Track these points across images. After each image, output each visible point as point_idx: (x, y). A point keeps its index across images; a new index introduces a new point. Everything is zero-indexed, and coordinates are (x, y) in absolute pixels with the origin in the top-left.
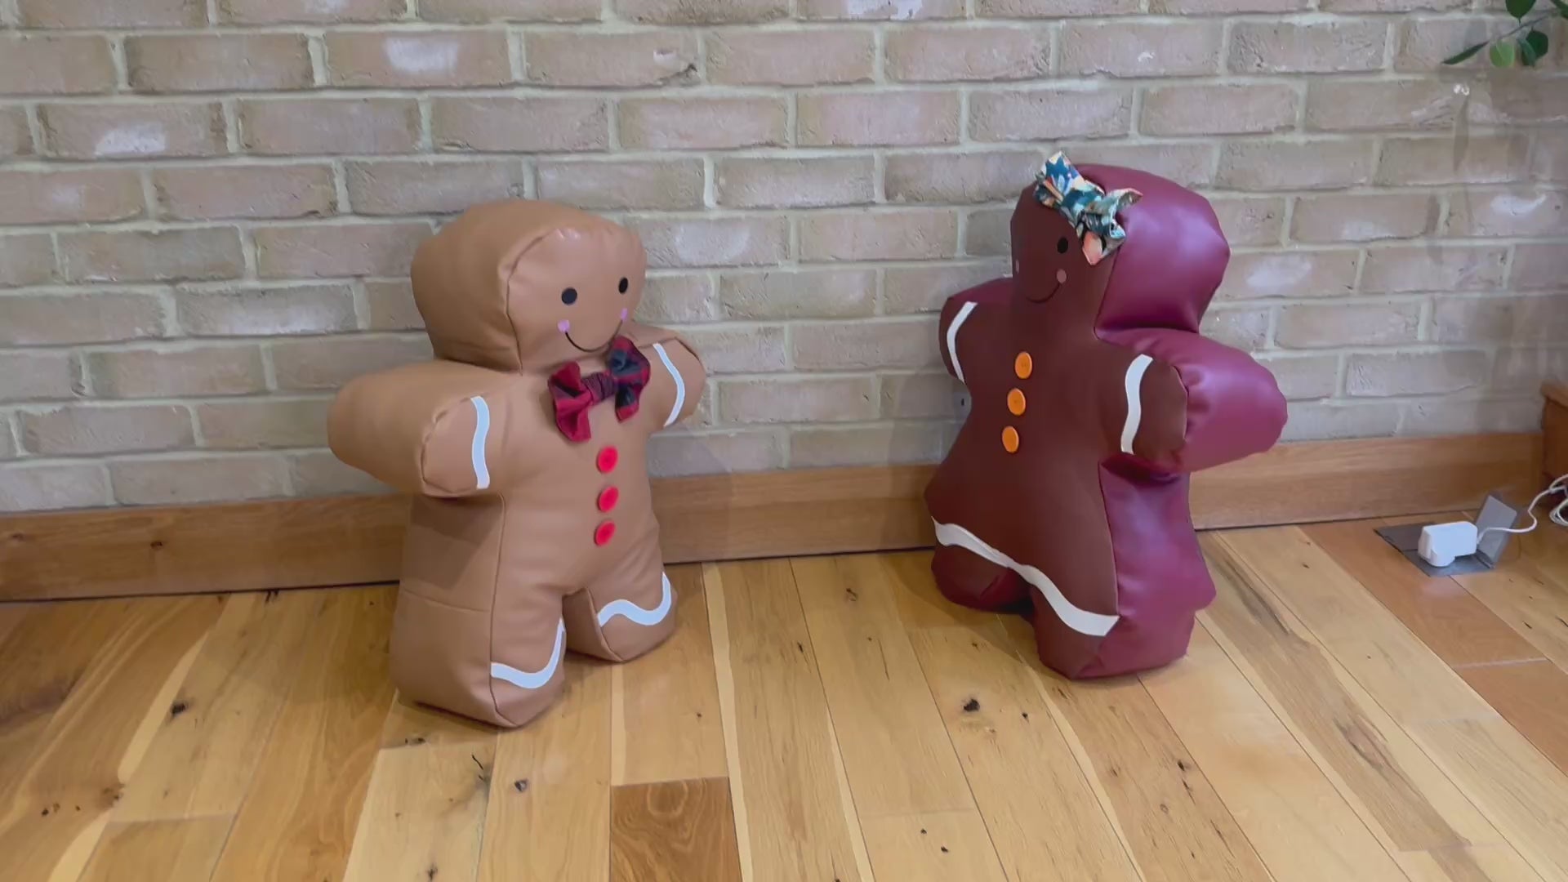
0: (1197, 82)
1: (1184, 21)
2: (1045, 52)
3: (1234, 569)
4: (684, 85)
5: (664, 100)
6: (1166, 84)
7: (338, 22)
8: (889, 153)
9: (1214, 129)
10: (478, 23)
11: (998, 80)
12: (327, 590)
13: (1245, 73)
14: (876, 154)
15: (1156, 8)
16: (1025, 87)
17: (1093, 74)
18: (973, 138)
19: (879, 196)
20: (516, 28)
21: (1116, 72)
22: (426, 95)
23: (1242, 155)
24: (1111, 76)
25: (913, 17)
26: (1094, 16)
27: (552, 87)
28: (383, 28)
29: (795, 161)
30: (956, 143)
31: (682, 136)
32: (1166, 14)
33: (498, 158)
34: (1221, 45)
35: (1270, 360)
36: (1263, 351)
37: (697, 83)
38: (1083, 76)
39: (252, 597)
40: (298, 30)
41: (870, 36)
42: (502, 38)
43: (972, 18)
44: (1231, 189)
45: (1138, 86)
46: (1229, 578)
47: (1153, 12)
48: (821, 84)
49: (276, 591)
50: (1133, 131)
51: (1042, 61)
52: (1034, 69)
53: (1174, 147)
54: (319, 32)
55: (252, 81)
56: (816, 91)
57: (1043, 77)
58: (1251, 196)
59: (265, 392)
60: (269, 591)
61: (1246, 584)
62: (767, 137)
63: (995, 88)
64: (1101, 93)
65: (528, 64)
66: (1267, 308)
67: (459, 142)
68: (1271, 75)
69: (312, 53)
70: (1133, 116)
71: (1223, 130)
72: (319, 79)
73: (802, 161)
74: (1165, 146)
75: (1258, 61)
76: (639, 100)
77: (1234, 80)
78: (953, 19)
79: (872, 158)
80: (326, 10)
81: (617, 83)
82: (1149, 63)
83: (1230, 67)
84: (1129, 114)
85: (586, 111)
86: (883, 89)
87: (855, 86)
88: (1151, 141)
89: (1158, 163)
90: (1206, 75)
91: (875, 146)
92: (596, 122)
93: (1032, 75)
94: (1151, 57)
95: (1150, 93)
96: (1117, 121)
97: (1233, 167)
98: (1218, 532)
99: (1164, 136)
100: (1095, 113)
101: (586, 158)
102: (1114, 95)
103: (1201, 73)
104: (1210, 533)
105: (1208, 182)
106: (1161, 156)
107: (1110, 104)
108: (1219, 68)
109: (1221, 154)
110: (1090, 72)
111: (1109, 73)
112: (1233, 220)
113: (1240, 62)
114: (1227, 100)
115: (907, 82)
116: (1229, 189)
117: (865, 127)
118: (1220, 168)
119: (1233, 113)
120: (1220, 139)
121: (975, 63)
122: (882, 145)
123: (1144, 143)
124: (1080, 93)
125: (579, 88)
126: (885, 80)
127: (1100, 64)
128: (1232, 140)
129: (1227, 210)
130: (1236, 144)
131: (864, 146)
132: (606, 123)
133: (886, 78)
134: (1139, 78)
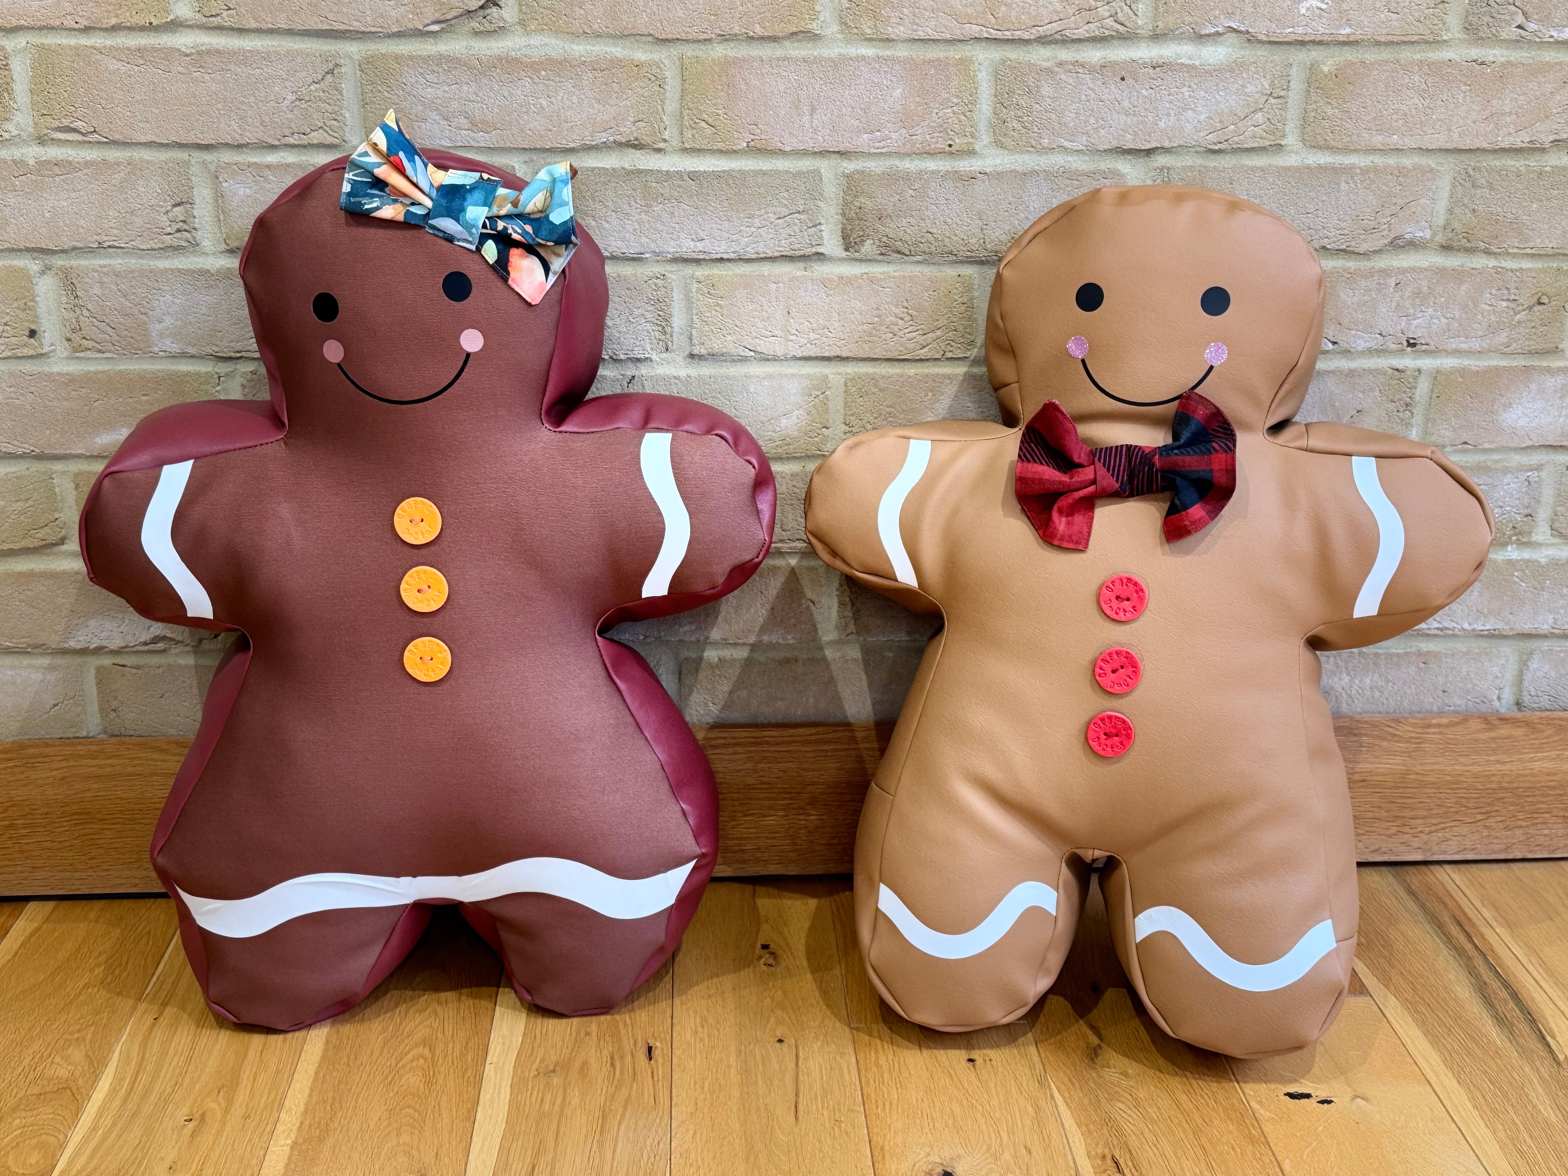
0: (1407, 54)
3: (1468, 936)
4: (477, 34)
5: (441, 59)
6: (1348, 55)
8: (849, 166)
9: (1440, 141)
11: (1043, 41)
13: (1496, 40)
14: (824, 166)
16: (1094, 55)
17: (1218, 34)
18: (999, 144)
19: (832, 245)
21: (1261, 29)
22: (21, 41)
23: (1491, 186)
24: (1251, 39)
27: (241, 31)
29: (679, 174)
30: (971, 153)
31: (474, 126)
33: (147, 155)
35: (1543, 561)
36: (1528, 544)
37: (501, 31)
38: (1200, 38)
44: (1470, 251)
46: (1460, 952)
48: (725, 38)
50: (1291, 140)
51: (1126, 8)
52: (1110, 22)
53: (1365, 171)
56: (719, 51)
57: (1127, 37)
58: (1509, 264)
61: (1492, 967)
62: (628, 131)
63: (1041, 56)
64: (1235, 68)
66: (1539, 468)
67: (79, 124)
68: (1543, 45)
70: (1293, 114)
71: (1457, 142)
73: (693, 176)
74: (1348, 170)
75: (1520, 19)
76: (398, 58)
77: (1475, 53)
79: (817, 173)
81: (357, 26)
82: (1320, 17)
83: (1469, 28)
84: (1284, 108)
85: (304, 74)
86: (837, 50)
87: (787, 43)
88: (1325, 159)
89: (1337, 199)
90: (1426, 42)
91: (823, 153)
92: (321, 94)
93: (1107, 33)
94: (1324, 6)
95: (1321, 72)
96: (1261, 122)
97: (1474, 211)
98: (1447, 867)
99: (1347, 150)
100: (1222, 106)
101: (304, 158)
102: (1257, 72)
103: (1416, 38)
104: (1432, 867)
105: (1428, 237)
106: (1343, 186)
107: (1250, 89)
108: (1448, 30)
109: (1454, 186)
110: (1213, 30)
111: (1248, 32)
112: (1476, 305)
113: (1487, 19)
114: (1463, 88)
115: (880, 40)
116: (1467, 250)
117: (806, 119)
118: (1450, 211)
119: (1474, 114)
120: (1451, 159)
121: (1003, 9)
122: (834, 152)
123: (1310, 162)
124: (1193, 67)
125: (290, 33)
126: (840, 36)
127: (1230, 15)
128: (1472, 161)
129: (1464, 287)
130: (1479, 169)
131: (804, 153)
132: (339, 97)
133: (842, 32)
134: (1302, 43)
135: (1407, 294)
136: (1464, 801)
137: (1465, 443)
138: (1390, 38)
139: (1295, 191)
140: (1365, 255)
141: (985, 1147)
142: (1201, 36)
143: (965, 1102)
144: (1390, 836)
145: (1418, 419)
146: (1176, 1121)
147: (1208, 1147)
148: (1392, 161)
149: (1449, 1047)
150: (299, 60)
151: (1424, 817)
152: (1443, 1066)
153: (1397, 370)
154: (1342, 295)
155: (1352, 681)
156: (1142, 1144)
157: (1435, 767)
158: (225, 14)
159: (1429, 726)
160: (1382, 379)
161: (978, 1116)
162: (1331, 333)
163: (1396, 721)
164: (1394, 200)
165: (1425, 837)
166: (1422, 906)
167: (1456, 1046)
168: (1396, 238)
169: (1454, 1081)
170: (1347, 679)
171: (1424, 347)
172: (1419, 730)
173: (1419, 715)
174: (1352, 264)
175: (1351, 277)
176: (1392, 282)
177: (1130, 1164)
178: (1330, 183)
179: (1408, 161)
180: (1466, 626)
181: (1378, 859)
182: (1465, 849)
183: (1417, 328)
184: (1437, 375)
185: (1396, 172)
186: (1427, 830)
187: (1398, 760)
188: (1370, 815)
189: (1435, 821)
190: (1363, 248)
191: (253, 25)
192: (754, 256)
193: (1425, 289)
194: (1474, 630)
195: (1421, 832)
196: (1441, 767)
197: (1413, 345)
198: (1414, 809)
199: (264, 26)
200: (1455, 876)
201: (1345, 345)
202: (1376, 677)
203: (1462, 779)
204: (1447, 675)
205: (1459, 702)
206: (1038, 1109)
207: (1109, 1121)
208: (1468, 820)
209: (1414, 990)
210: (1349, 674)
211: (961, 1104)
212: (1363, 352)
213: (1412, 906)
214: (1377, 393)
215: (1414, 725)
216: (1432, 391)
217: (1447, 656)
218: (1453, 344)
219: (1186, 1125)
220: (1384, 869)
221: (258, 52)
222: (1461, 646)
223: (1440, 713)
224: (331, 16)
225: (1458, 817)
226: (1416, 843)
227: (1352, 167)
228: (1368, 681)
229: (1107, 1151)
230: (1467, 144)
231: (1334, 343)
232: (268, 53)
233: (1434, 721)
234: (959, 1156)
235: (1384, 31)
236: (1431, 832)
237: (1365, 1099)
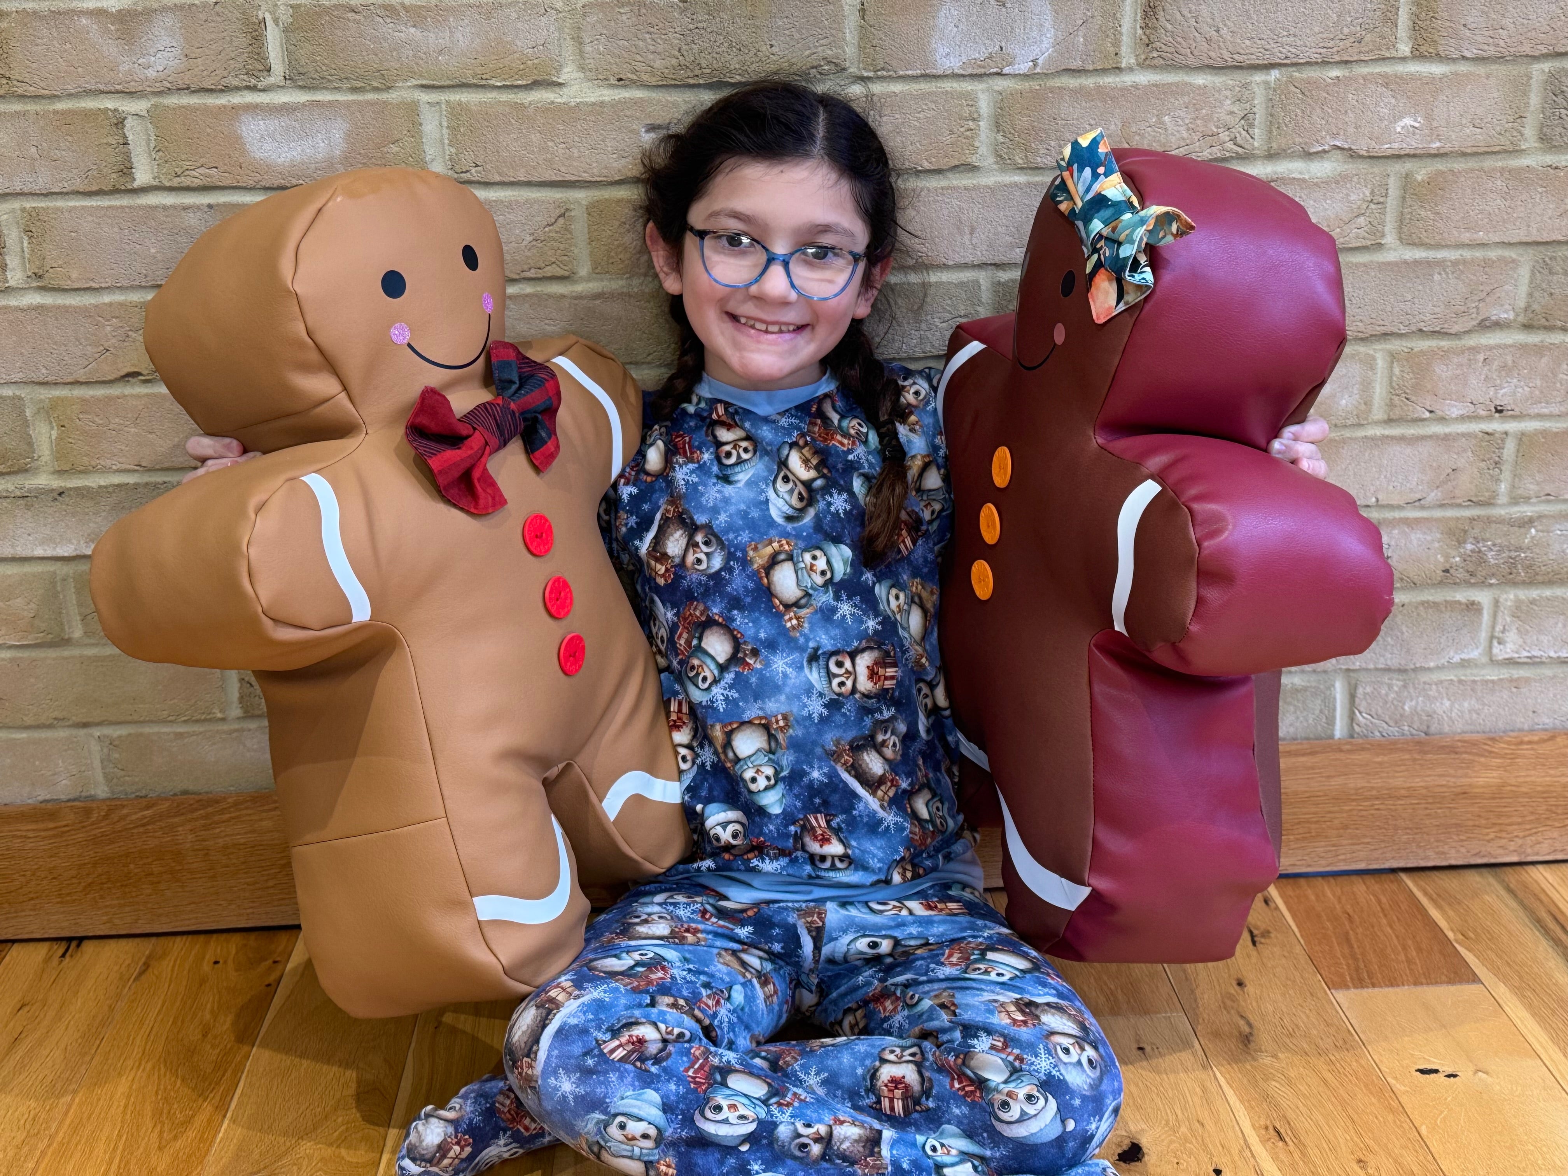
0: (1489, 163)
1: (1463, 68)
2: (1247, 118)
6: (1440, 165)
7: (169, 91)
9: (1521, 235)
10: (376, 89)
12: (153, 940)
14: (982, 276)
15: (1423, 49)
17: (1324, 151)
20: (433, 97)
21: (1362, 146)
24: (1352, 155)
25: (1038, 70)
26: (1325, 63)
27: (487, 184)
28: (237, 99)
32: (1439, 58)
34: (1527, 105)
38: (1308, 155)
39: (43, 949)
40: (109, 104)
41: (971, 99)
42: (412, 110)
43: (1131, 69)
44: (1549, 328)
45: (1399, 168)
46: (1557, 943)
47: (1418, 55)
49: (81, 940)
50: (1390, 239)
51: (1244, 133)
52: (1230, 145)
53: (1455, 263)
54: (141, 106)
55: (41, 183)
57: (1246, 157)
59: (65, 642)
60: (69, 940)
64: (1340, 180)
65: (453, 150)
69: (130, 138)
70: (1391, 217)
71: (1535, 236)
72: (142, 176)
74: (1440, 263)
77: (1549, 159)
78: (1104, 71)
79: (975, 282)
80: (151, 73)
81: (586, 177)
82: (1414, 134)
83: (1543, 138)
84: (1383, 213)
85: (539, 219)
86: (993, 179)
87: (950, 175)
88: (1420, 254)
89: (1431, 289)
90: (1506, 151)
91: (982, 266)
92: (554, 235)
93: (1228, 154)
94: (1417, 125)
95: (1415, 180)
96: (1363, 225)
97: (1551, 294)
98: (1540, 867)
99: (1438, 246)
100: (1329, 212)
101: (539, 289)
102: (1359, 183)
103: (1497, 149)
104: (1526, 867)
105: (1511, 317)
106: (1437, 277)
107: (1353, 197)
108: (1525, 140)
109: (1533, 274)
110: (1320, 149)
111: (1350, 149)
112: (1555, 376)
113: (1559, 130)
114: (1540, 190)
115: (1031, 168)
116: (1545, 328)
117: (967, 237)
118: (1530, 295)
119: (1550, 212)
120: (1531, 251)
121: (1137, 138)
122: (991, 264)
123: (1407, 257)
124: (1304, 180)
125: (529, 184)
126: (995, 166)
127: (1335, 136)
128: (1549, 252)
129: (1544, 360)
130: (1555, 258)
131: (965, 266)
132: (569, 236)
133: (997, 163)
134: (1398, 157)
135: (1494, 367)
136: (1554, 808)
137: (1549, 495)
138: (1475, 150)
139: (1394, 282)
140: (1457, 335)
141: (1163, 1122)
142: (1310, 154)
143: (1140, 1084)
144: (1489, 841)
145: (1506, 475)
146: (1325, 1097)
147: (1355, 1117)
148: (1479, 254)
149: (1554, 1026)
150: (536, 206)
151: (1519, 824)
152: (1550, 1043)
153: (1487, 433)
154: (1437, 370)
155: (1452, 706)
156: (1298, 1116)
157: (1528, 779)
158: (473, 170)
159: (1522, 743)
160: (1474, 441)
161: (1154, 1096)
162: (1428, 403)
163: (1493, 739)
164: (1481, 288)
165: (1520, 841)
166: (1521, 903)
167: (1561, 1026)
168: (1482, 320)
169: (1561, 1055)
170: (1447, 704)
171: (1510, 413)
172: (1513, 747)
173: (1512, 734)
174: (1445, 343)
175: (1446, 354)
176: (1481, 357)
177: (1289, 1132)
178: (1424, 275)
179: (1493, 254)
180: (1552, 654)
181: (1479, 861)
182: (1555, 851)
183: (1504, 397)
184: (1522, 437)
185: (1482, 263)
186: (1521, 834)
187: (1495, 774)
188: (1471, 823)
189: (1528, 827)
190: (1456, 329)
191: (498, 178)
192: (922, 355)
193: (1510, 363)
194: (1559, 657)
195: (1517, 836)
196: (1533, 779)
197: (1501, 411)
198: (1509, 817)
199: (506, 179)
200: (1547, 875)
201: (1441, 413)
202: (1473, 702)
203: (1552, 789)
204: (1536, 698)
205: (1547, 721)
206: (1204, 1090)
207: (1266, 1097)
208: (1557, 824)
209: (1521, 977)
210: (1449, 699)
211: (1137, 1085)
212: (1457, 419)
213: (1513, 904)
214: (1470, 454)
215: (1509, 743)
216: (1518, 451)
217: (1535, 681)
218: (1535, 410)
219: (1333, 1100)
220: (1484, 871)
221: (502, 202)
222: (1548, 672)
223: (1532, 731)
224: (563, 169)
225: (1549, 823)
226: (1512, 846)
227: (1444, 260)
228: (1466, 705)
229: (1268, 1123)
230: (1546, 237)
231: (1431, 412)
232: (510, 202)
233: (1526, 739)
234: (1143, 1130)
235: (1470, 144)
236: (1525, 837)
237: (1486, 1073)
